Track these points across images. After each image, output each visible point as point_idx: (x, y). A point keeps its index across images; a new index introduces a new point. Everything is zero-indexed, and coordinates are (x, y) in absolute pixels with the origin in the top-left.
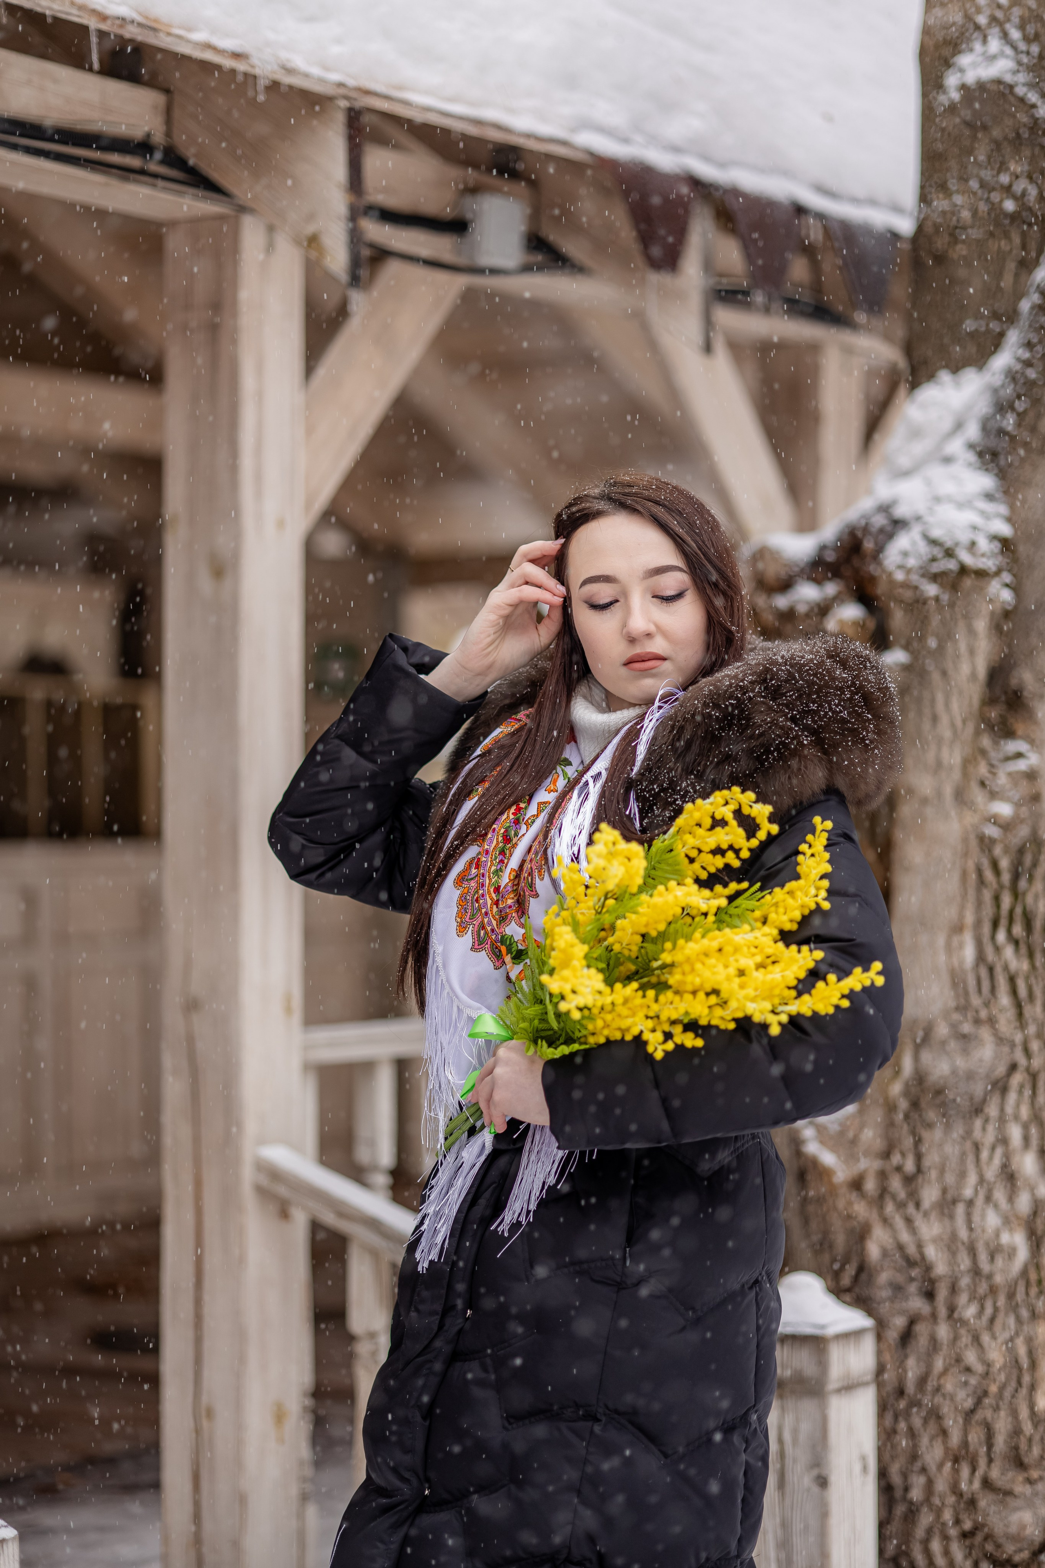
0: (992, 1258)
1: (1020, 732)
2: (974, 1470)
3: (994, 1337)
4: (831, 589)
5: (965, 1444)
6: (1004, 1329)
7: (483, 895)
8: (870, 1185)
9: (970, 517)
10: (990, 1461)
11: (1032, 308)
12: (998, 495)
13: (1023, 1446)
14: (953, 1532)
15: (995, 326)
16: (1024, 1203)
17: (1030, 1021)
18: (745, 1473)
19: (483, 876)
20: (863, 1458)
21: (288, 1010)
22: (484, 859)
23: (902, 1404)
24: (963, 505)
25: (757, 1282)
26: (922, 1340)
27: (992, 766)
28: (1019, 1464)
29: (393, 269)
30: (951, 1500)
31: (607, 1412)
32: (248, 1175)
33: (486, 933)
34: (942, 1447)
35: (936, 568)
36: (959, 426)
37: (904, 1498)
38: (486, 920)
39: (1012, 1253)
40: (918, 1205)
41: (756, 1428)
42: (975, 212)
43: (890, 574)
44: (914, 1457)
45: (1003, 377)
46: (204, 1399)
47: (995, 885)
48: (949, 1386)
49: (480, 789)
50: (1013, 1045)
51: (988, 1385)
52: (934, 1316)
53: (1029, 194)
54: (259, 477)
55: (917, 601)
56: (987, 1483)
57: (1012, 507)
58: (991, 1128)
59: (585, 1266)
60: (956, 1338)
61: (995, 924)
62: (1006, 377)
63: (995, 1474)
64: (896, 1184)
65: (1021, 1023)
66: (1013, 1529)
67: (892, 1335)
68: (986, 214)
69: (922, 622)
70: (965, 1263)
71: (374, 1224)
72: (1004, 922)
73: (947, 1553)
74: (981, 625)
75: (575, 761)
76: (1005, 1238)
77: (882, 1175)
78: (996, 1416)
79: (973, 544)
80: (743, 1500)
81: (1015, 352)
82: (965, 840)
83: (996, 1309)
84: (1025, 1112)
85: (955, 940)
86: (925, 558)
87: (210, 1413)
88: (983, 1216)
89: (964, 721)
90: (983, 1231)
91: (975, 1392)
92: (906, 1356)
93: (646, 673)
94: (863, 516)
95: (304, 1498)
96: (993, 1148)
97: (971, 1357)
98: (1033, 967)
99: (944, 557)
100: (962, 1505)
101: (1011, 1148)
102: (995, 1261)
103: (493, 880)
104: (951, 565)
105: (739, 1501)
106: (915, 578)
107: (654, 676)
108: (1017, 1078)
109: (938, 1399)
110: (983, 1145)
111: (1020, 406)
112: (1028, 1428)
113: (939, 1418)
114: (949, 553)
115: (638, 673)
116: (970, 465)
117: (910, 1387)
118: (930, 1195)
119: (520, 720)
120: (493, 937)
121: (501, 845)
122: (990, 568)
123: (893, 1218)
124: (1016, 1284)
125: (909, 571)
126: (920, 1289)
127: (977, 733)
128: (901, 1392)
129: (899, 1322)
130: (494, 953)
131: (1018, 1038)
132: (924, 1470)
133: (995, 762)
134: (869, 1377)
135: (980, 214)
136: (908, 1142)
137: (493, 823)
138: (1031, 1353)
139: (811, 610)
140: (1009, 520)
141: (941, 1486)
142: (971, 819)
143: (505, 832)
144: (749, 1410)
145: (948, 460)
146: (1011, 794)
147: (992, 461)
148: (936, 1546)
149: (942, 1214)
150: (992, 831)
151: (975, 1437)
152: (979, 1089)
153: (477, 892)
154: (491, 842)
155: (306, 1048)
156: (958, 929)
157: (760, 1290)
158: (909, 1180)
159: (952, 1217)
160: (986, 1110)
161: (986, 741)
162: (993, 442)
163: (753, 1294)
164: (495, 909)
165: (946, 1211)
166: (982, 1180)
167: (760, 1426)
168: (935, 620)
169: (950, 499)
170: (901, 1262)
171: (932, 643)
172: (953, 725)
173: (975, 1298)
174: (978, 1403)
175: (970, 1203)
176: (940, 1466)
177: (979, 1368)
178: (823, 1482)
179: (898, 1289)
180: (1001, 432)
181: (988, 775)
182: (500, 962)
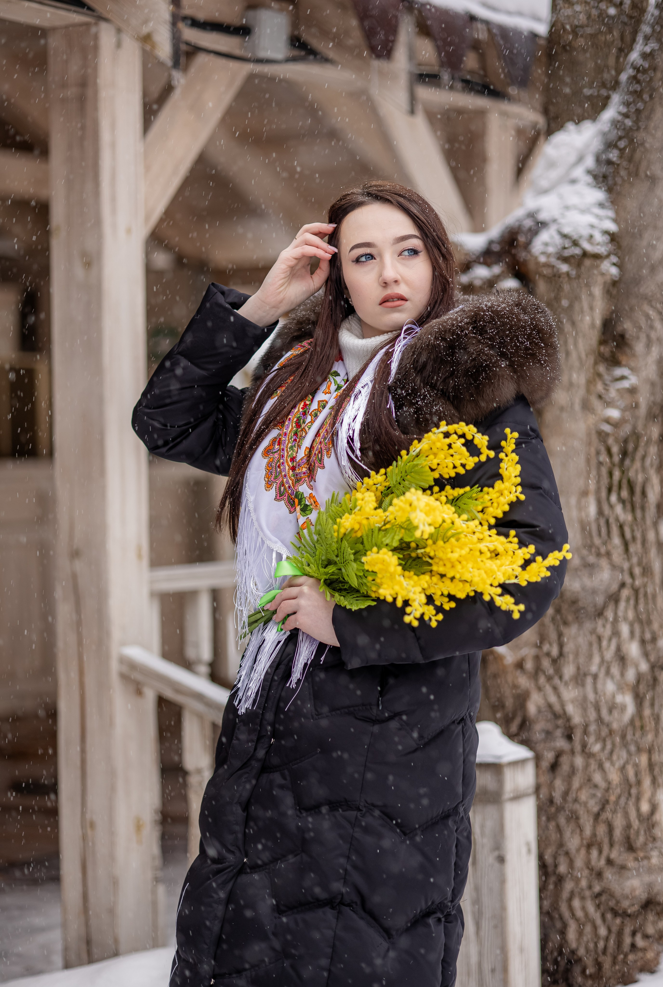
0: (610, 711)
1: (624, 362)
2: (600, 852)
3: (613, 764)
4: (497, 269)
5: (594, 835)
6: (618, 758)
7: (283, 463)
8: (529, 665)
9: (589, 219)
10: (611, 845)
11: (629, 78)
12: (607, 204)
13: (632, 836)
14: (587, 893)
15: (604, 92)
16: (631, 675)
17: (633, 554)
18: (456, 846)
19: (283, 450)
20: (528, 844)
21: (140, 556)
22: (283, 439)
23: (553, 810)
24: (583, 211)
25: (462, 719)
26: (565, 767)
27: (606, 385)
28: (630, 848)
29: (201, 59)
30: (586, 872)
31: (367, 805)
32: (115, 667)
33: (285, 489)
34: (579, 838)
35: (567, 253)
36: (580, 159)
37: (555, 873)
38: (285, 480)
39: (623, 708)
40: (561, 678)
41: (463, 817)
42: (589, 17)
43: (536, 258)
44: (561, 845)
45: (609, 125)
46: (88, 816)
47: (609, 464)
48: (583, 796)
49: (279, 392)
50: (622, 571)
51: (609, 796)
52: (573, 752)
53: (625, 4)
54: (113, 199)
55: (555, 276)
56: (610, 862)
57: (617, 212)
58: (609, 627)
59: (352, 709)
60: (587, 766)
61: (610, 490)
62: (612, 125)
63: (614, 855)
64: (546, 663)
65: (628, 556)
66: (627, 891)
67: (545, 764)
68: (596, 17)
69: (558, 290)
70: (592, 715)
71: (199, 697)
72: (615, 488)
73: (584, 908)
74: (597, 291)
75: (342, 373)
76: (619, 699)
77: (537, 658)
78: (614, 816)
79: (591, 237)
80: (455, 864)
81: (618, 108)
82: (589, 435)
83: (614, 745)
84: (631, 615)
85: (583, 501)
86: (559, 247)
87: (92, 825)
88: (604, 684)
89: (587, 356)
90: (605, 694)
91: (600, 801)
92: (554, 778)
93: (395, 309)
94: (518, 220)
95: (157, 880)
96: (610, 640)
97: (597, 778)
98: (635, 519)
99: (572, 246)
100: (593, 876)
101: (622, 638)
102: (613, 713)
103: (290, 453)
104: (577, 251)
105: (453, 864)
106: (553, 261)
107: (400, 311)
108: (625, 593)
109: (577, 806)
110: (603, 637)
111: (622, 144)
112: (636, 824)
113: (577, 818)
114: (575, 243)
115: (389, 309)
116: (589, 184)
117: (558, 799)
118: (569, 671)
119: (304, 347)
120: (290, 491)
121: (295, 429)
122: (603, 253)
123: (545, 686)
124: (627, 728)
125: (548, 255)
126: (563, 734)
127: (596, 363)
128: (551, 801)
129: (549, 756)
130: (289, 502)
131: (626, 566)
132: (567, 853)
133: (608, 382)
134: (531, 790)
135: (593, 17)
136: (553, 636)
137: (288, 414)
138: (636, 774)
139: (484, 283)
140: (615, 221)
141: (579, 863)
142: (592, 419)
143: (297, 420)
144: (458, 804)
145: (573, 182)
146: (619, 403)
147: (603, 181)
148: (576, 903)
149: (577, 683)
150: (607, 428)
151: (602, 830)
152: (600, 600)
153: (279, 461)
154: (288, 427)
155: (152, 582)
156: (585, 493)
157: (465, 725)
158: (554, 661)
159: (583, 685)
160: (605, 614)
161: (602, 368)
162: (604, 169)
163: (460, 727)
164: (291, 472)
165: (580, 682)
166: (603, 661)
167: (465, 815)
168: (566, 287)
169: (575, 207)
170: (550, 716)
171: (565, 303)
172: (580, 358)
173: (599, 738)
174: (603, 809)
175: (595, 677)
176: (578, 850)
177: (602, 784)
178: (501, 860)
179: (548, 733)
180: (609, 162)
181: (603, 391)
182: (293, 508)
